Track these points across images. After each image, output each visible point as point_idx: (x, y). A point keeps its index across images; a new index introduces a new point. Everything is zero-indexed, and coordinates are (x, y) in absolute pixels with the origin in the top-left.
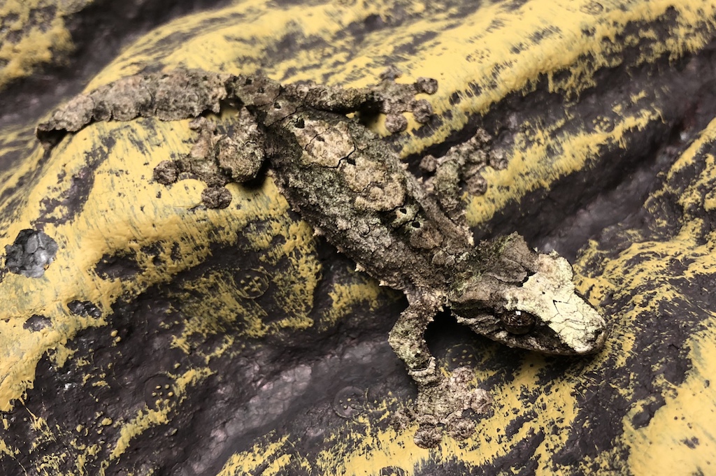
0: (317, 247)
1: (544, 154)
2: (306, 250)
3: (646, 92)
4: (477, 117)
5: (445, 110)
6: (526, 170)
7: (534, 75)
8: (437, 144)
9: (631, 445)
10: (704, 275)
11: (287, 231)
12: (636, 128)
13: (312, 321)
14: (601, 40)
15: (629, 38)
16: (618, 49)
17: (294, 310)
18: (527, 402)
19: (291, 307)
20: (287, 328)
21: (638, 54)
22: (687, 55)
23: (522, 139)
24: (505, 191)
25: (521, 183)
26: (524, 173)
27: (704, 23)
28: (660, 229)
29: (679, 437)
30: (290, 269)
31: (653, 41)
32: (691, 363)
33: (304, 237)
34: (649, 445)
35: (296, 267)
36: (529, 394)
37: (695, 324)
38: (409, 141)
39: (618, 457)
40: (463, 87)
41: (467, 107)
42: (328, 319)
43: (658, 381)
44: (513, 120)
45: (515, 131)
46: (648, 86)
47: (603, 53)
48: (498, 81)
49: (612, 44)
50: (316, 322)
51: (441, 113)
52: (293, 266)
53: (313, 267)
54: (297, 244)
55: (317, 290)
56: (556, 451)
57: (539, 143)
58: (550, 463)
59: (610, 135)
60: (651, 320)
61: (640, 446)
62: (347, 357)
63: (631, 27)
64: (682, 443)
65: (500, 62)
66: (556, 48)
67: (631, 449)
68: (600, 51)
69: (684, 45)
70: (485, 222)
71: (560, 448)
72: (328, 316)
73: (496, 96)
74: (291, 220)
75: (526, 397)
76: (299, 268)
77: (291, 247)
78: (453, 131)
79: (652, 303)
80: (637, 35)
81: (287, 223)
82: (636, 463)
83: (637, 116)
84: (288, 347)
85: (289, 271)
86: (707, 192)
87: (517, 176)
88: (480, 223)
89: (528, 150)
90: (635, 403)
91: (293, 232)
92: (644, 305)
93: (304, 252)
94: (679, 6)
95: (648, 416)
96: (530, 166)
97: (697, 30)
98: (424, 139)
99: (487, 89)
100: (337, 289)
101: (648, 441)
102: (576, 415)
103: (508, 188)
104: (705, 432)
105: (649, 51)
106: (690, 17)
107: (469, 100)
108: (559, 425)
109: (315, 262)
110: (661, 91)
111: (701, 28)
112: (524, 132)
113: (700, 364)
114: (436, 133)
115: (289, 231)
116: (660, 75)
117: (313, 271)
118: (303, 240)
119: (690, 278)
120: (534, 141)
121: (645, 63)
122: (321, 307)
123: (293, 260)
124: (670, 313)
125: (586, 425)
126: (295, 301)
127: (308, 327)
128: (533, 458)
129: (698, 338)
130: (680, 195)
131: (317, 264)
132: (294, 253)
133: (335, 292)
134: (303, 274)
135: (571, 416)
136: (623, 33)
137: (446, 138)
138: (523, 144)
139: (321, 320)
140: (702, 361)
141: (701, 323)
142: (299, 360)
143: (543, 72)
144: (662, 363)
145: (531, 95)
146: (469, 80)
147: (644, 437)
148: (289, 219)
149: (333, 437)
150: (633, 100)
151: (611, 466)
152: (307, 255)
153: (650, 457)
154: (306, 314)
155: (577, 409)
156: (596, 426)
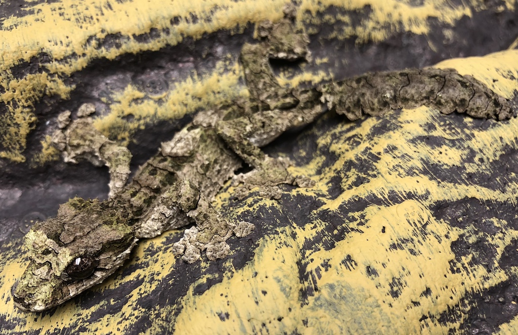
0: (35, 103)
1: (235, 81)
2: (23, 102)
3: (329, 60)
4: (190, 40)
5: (164, 27)
6: (219, 90)
7: (243, 22)
8: (151, 51)
9: (184, 306)
10: (303, 196)
11: (8, 84)
12: (310, 82)
13: (24, 158)
14: (304, 12)
15: (327, 17)
16: (316, 22)
17: (10, 147)
18: (148, 255)
19: (8, 144)
20: (5, 159)
21: (332, 30)
22: (370, 42)
23: (222, 66)
24: (198, 101)
25: (212, 98)
26: (216, 91)
27: (390, 24)
28: (299, 157)
29: (216, 310)
30: (7, 114)
31: (346, 24)
32: (253, 256)
33: (23, 93)
34: (194, 309)
35: (12, 114)
36: (153, 249)
37: (273, 228)
38: (128, 42)
39: (173, 313)
40: (183, 14)
41: (183, 30)
42: (38, 160)
43: (227, 263)
44: (219, 50)
45: (218, 59)
46: (332, 56)
47: (304, 22)
48: (213, 18)
49: (312, 17)
50: (28, 160)
51: (161, 28)
52: (10, 113)
53: (27, 118)
54: (15, 97)
55: (30, 136)
56: (143, 296)
57: (234, 73)
58: (134, 304)
59: (288, 81)
60: (249, 218)
61: (189, 308)
62: (50, 191)
63: (331, 9)
64: (216, 315)
65: (219, 4)
66: (266, 7)
67: (183, 309)
68: (301, 19)
69: (370, 34)
70: (176, 120)
71: (147, 294)
72: (38, 157)
73: (209, 28)
74: (12, 77)
75: (150, 251)
76: (15, 115)
77: (9, 97)
78: (168, 45)
79: (255, 206)
80: (335, 17)
81: (8, 78)
82: (181, 320)
83: (315, 74)
84: (5, 173)
85: (6, 116)
86: (336, 138)
87: (210, 93)
88: (171, 119)
89: (224, 76)
90: (204, 275)
91: (13, 86)
92: (250, 206)
93: (20, 104)
94: (375, 6)
95: (207, 288)
96: (222, 88)
97: (383, 27)
98: (141, 44)
99: (203, 21)
100: (47, 140)
101: (195, 306)
102: (169, 273)
103: (200, 99)
104: (236, 311)
105: (341, 31)
106: (381, 17)
107: (186, 24)
108: (156, 277)
109: (30, 114)
110: (341, 62)
111: (387, 26)
112: (225, 61)
113: (259, 258)
114: (152, 42)
115: (10, 84)
116: (346, 51)
117: (27, 121)
118: (22, 94)
119: (294, 196)
120: (230, 70)
121: (335, 39)
122: (34, 150)
123: (10, 108)
124: (262, 216)
125: (170, 282)
126: (11, 139)
127: (21, 162)
128: (128, 296)
129: (268, 239)
130: (319, 137)
131: (31, 116)
132: (11, 103)
133: (46, 141)
134: (18, 121)
135: (165, 273)
136: (323, 12)
137: (161, 49)
138: (222, 70)
139: (32, 160)
140: (261, 257)
141: (277, 229)
142: (14, 184)
143: (252, 22)
144: (236, 251)
145: (238, 36)
146: (191, 10)
147: (194, 303)
148: (10, 75)
149: (10, 245)
150: (317, 63)
151: (167, 317)
152: (24, 107)
153: (190, 319)
154: (20, 152)
155: (172, 269)
156: (175, 284)
